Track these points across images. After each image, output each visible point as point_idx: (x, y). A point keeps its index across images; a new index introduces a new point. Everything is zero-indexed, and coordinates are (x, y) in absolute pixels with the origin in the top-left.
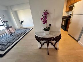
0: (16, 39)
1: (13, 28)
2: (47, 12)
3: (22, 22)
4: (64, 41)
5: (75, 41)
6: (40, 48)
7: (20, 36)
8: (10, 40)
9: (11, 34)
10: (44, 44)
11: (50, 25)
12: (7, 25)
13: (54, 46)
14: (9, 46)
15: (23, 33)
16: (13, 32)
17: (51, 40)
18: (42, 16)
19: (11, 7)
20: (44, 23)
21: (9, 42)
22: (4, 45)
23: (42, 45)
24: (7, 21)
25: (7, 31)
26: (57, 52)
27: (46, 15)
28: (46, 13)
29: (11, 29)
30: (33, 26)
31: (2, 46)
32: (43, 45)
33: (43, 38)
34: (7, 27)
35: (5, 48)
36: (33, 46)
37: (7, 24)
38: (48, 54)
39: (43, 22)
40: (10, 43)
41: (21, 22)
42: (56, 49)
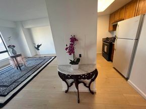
0: (27, 75)
1: (23, 56)
2: (75, 38)
3: (39, 46)
4: (106, 79)
5: (123, 78)
6: (67, 92)
7: (34, 70)
8: (16, 78)
9: (19, 66)
10: (72, 84)
11: (80, 56)
12: (14, 52)
13: (89, 87)
14: (14, 89)
15: (40, 65)
16: (23, 63)
17: (80, 79)
18: (67, 45)
19: (22, 23)
20: (70, 54)
21: (14, 82)
22: (5, 86)
23: (69, 87)
24: (14, 46)
25: (12, 62)
26: (93, 97)
27: (73, 42)
28: (74, 40)
29: (19, 59)
30: (55, 53)
31: (1, 88)
32: (71, 86)
33: (69, 75)
34: (13, 55)
35: (7, 91)
36: (54, 88)
37: (13, 50)
38: (79, 102)
39: (69, 52)
40: (16, 82)
41: (36, 47)
42: (92, 93)
